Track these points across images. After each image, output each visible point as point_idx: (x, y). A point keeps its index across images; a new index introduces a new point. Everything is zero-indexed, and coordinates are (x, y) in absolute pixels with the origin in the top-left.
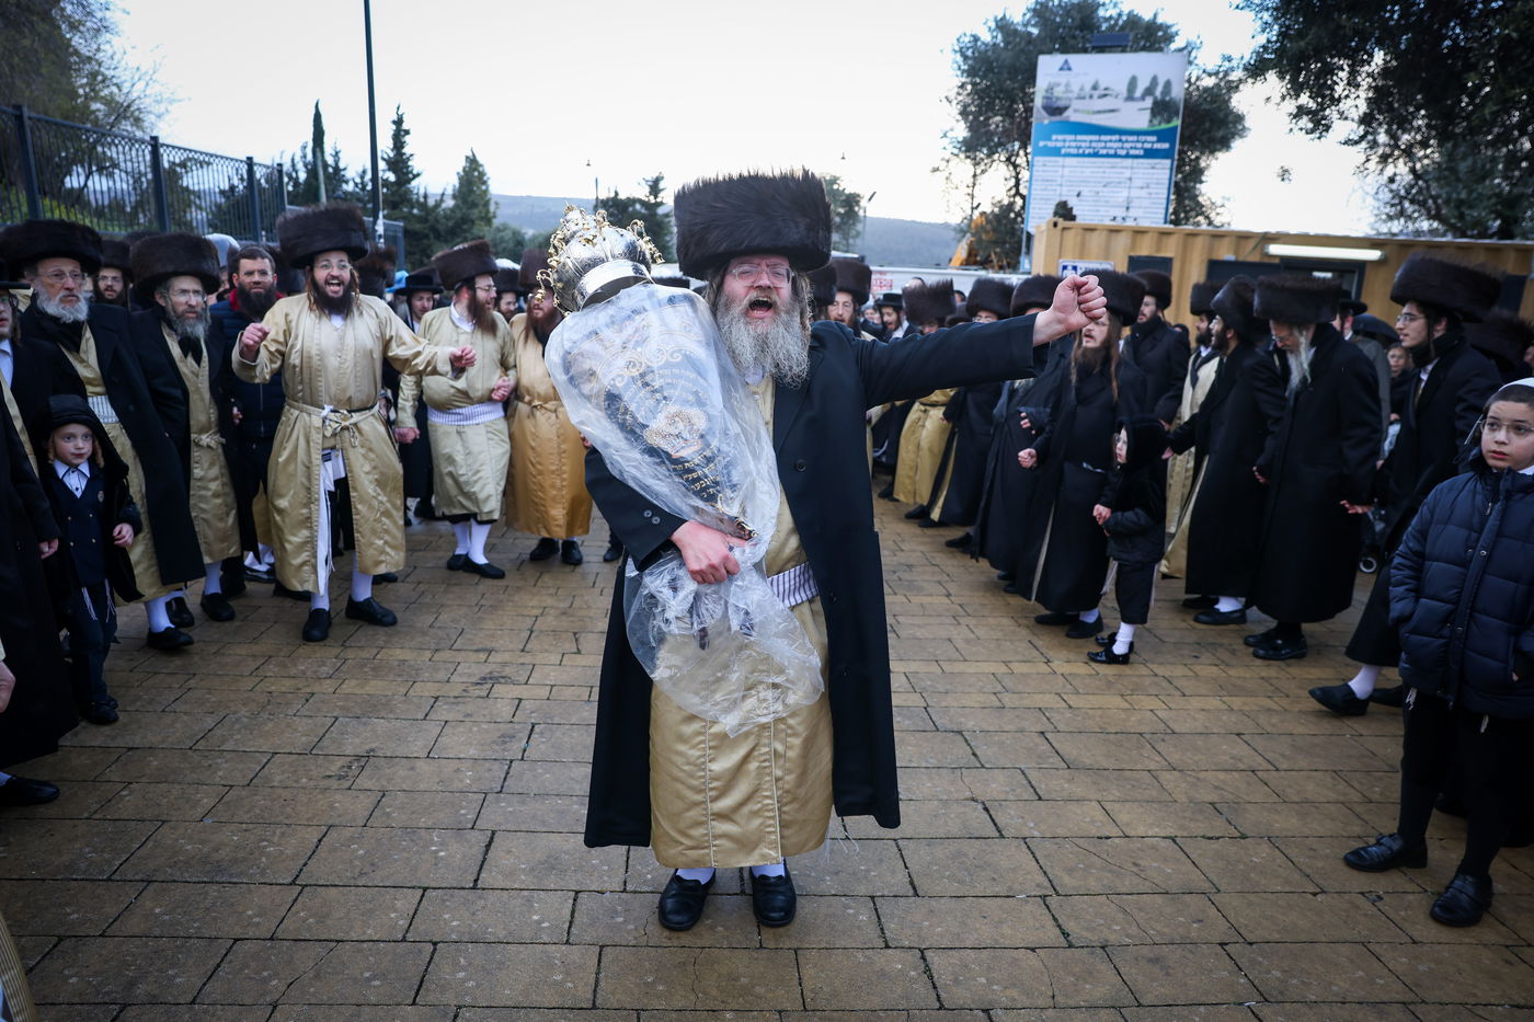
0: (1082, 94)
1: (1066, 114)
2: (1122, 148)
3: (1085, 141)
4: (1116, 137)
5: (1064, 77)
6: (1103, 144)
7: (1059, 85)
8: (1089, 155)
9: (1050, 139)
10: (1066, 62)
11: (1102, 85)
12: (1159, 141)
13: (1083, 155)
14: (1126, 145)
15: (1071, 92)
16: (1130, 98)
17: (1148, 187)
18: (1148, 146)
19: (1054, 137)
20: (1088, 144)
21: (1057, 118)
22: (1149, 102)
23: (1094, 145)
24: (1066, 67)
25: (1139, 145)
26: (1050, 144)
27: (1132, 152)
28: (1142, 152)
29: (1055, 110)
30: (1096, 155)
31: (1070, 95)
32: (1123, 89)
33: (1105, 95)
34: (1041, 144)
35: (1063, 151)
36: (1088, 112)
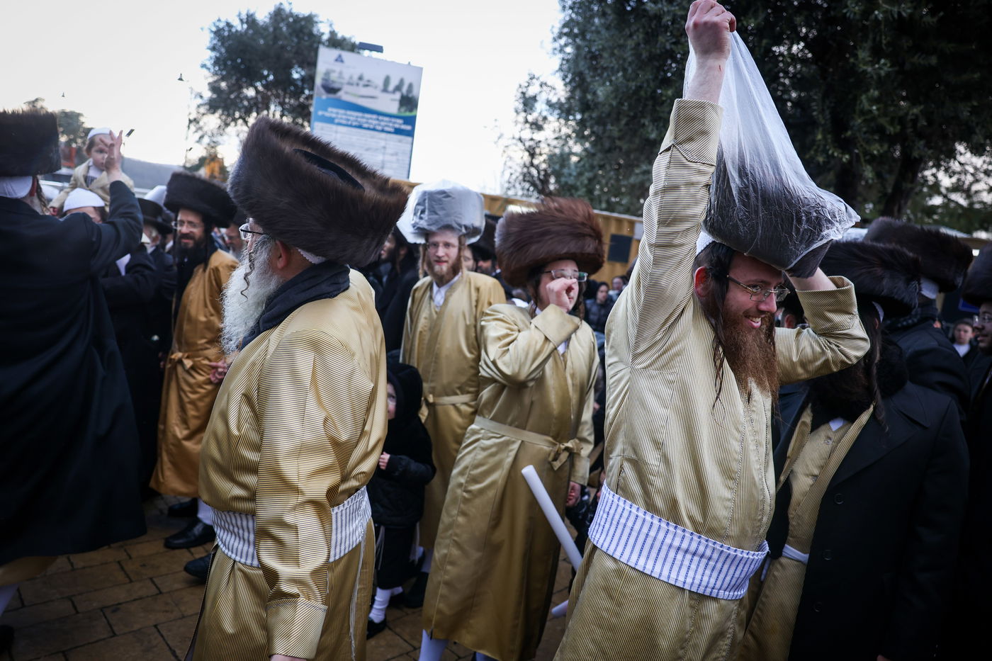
0: (351, 81)
1: (340, 94)
2: (379, 125)
3: (352, 116)
4: (374, 116)
5: (337, 67)
6: (365, 120)
7: (334, 71)
8: (356, 127)
9: (326, 110)
10: (340, 56)
11: (366, 77)
12: (405, 123)
13: (351, 126)
14: (383, 123)
15: (343, 78)
16: (385, 90)
17: (396, 154)
18: (397, 126)
19: (330, 109)
20: (354, 118)
21: (331, 96)
22: (398, 96)
23: (359, 119)
24: (339, 59)
25: (391, 125)
26: (327, 114)
27: (387, 129)
28: (392, 130)
29: (331, 89)
30: (360, 127)
31: (341, 81)
32: (380, 83)
33: (367, 86)
34: (320, 113)
35: (336, 121)
36: (355, 95)
